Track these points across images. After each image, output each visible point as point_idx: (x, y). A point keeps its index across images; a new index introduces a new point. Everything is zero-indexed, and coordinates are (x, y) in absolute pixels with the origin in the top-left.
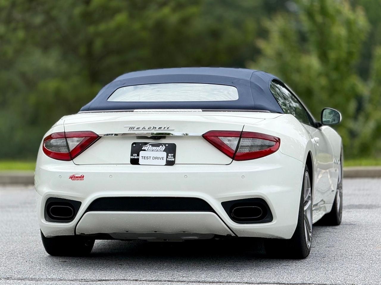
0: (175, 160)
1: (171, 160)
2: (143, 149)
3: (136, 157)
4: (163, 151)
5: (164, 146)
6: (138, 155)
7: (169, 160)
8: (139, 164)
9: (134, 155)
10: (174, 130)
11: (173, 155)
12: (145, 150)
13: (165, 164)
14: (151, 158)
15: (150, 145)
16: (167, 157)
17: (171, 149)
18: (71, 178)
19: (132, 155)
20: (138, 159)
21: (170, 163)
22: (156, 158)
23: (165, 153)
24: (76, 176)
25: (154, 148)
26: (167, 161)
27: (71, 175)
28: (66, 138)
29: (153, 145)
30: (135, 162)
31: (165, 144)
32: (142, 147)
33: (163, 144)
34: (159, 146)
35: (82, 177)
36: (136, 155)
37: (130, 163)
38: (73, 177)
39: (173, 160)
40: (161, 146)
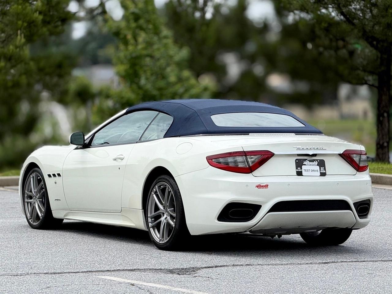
0: (326, 172)
1: (323, 172)
2: (304, 164)
3: (300, 170)
4: (317, 165)
5: (317, 162)
6: (301, 169)
7: (322, 172)
8: (303, 176)
9: (298, 169)
10: (326, 149)
11: (323, 168)
12: (305, 165)
13: (319, 175)
14: (310, 171)
15: (308, 161)
16: (320, 170)
17: (322, 164)
18: (257, 187)
19: (297, 169)
20: (301, 172)
21: (323, 174)
22: (313, 171)
23: (318, 167)
24: (262, 185)
25: (311, 163)
26: (321, 173)
27: (258, 184)
28: (246, 156)
29: (310, 161)
30: (299, 174)
31: (317, 160)
32: (303, 163)
33: (316, 160)
34: (314, 162)
35: (267, 186)
36: (300, 168)
37: (296, 175)
38: (259, 186)
39: (325, 172)
40: (315, 162)
